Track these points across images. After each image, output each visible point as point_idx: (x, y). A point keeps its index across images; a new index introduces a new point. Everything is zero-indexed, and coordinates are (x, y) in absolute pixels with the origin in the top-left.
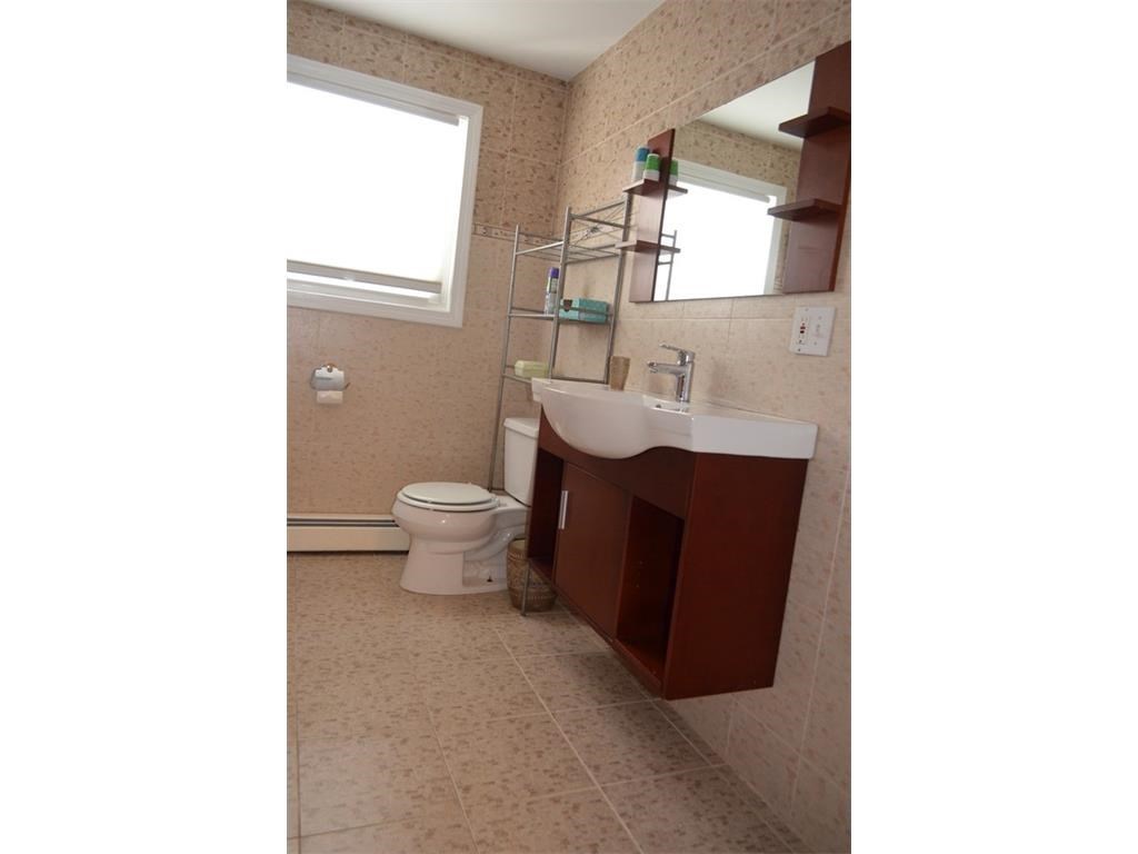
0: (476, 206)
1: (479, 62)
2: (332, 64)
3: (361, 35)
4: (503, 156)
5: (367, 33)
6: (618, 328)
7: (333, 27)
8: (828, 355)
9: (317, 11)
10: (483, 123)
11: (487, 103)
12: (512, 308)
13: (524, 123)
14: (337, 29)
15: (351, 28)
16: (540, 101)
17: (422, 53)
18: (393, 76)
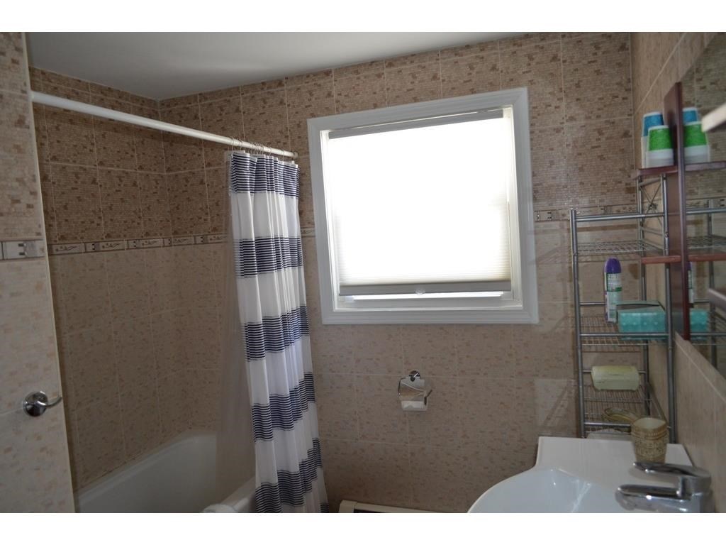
0: (534, 191)
1: (514, 45)
3: (400, 71)
5: (404, 67)
7: (376, 75)
9: (363, 68)
10: (530, 104)
11: (532, 82)
15: (392, 69)
17: (457, 62)
18: (433, 95)
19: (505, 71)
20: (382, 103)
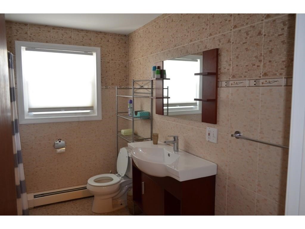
0: (102, 80)
1: (97, 34)
2: (49, 43)
3: (57, 32)
4: (108, 62)
5: (59, 31)
6: (153, 121)
7: (48, 31)
8: (217, 143)
9: (42, 27)
10: (101, 53)
11: (101, 46)
12: (118, 113)
13: (114, 50)
14: (49, 31)
15: (54, 30)
16: (119, 43)
17: (78, 34)
18: (70, 43)
19: (94, 41)
20: (50, 42)
